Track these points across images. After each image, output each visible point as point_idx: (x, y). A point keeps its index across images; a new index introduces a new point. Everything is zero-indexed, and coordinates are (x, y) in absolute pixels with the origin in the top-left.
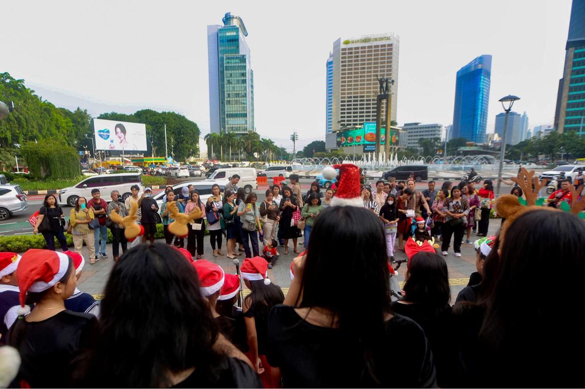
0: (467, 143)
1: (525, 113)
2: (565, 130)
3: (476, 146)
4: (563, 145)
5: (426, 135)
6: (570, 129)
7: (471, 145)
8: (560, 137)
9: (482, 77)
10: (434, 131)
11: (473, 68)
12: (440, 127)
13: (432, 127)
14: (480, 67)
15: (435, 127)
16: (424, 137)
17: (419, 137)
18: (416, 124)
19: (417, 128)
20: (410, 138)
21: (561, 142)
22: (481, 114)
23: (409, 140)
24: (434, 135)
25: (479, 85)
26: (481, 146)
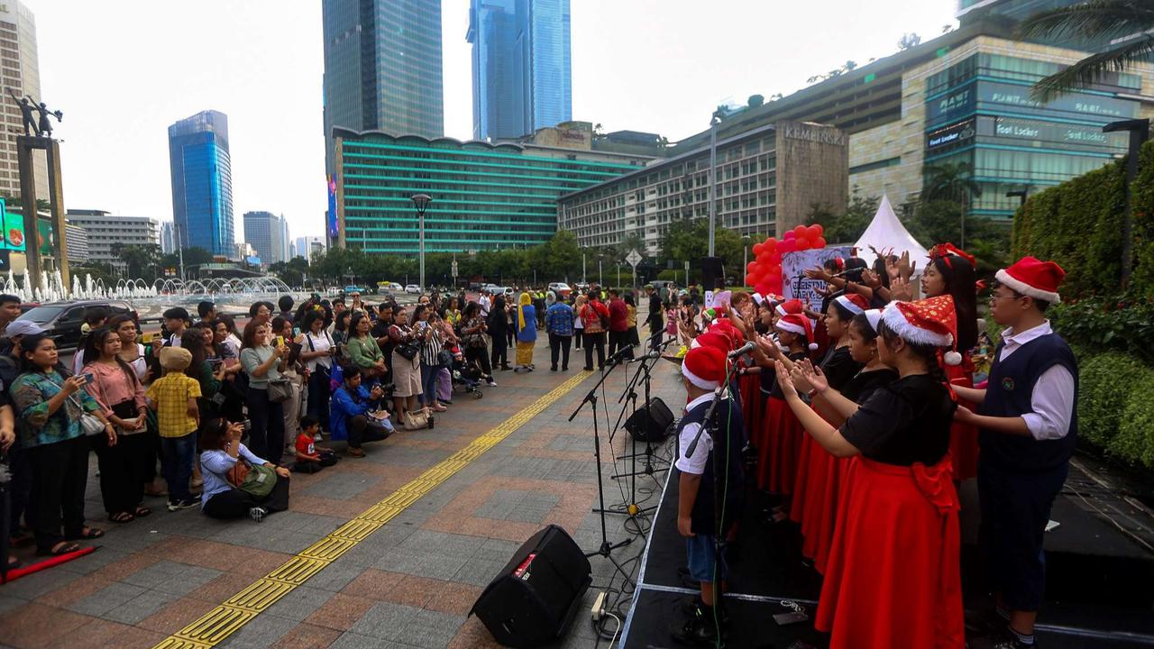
0: (215, 257)
1: (282, 216)
2: (348, 244)
3: (230, 262)
4: (350, 264)
5: (125, 238)
6: (353, 243)
7: (223, 261)
8: (345, 253)
9: (216, 147)
10: (144, 231)
11: (198, 128)
12: (153, 225)
13: (136, 223)
14: (209, 128)
15: (143, 223)
16: (124, 242)
17: (112, 242)
18: (99, 213)
19: (103, 222)
20: (91, 241)
21: (348, 261)
22: (222, 210)
23: (90, 245)
24: (144, 238)
25: (213, 159)
26: (237, 263)
